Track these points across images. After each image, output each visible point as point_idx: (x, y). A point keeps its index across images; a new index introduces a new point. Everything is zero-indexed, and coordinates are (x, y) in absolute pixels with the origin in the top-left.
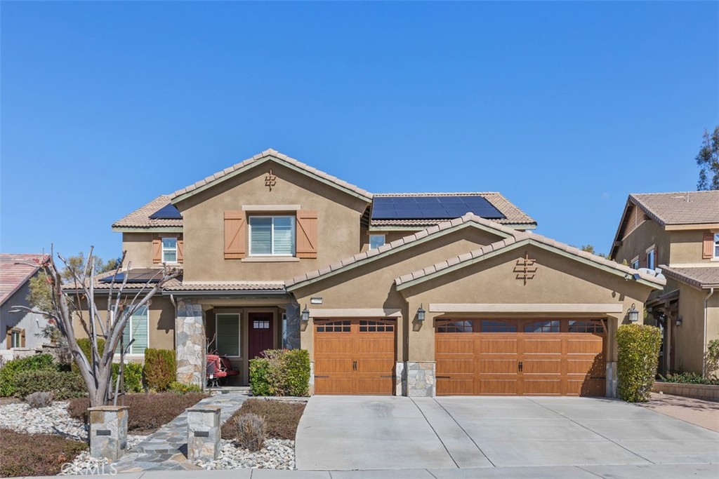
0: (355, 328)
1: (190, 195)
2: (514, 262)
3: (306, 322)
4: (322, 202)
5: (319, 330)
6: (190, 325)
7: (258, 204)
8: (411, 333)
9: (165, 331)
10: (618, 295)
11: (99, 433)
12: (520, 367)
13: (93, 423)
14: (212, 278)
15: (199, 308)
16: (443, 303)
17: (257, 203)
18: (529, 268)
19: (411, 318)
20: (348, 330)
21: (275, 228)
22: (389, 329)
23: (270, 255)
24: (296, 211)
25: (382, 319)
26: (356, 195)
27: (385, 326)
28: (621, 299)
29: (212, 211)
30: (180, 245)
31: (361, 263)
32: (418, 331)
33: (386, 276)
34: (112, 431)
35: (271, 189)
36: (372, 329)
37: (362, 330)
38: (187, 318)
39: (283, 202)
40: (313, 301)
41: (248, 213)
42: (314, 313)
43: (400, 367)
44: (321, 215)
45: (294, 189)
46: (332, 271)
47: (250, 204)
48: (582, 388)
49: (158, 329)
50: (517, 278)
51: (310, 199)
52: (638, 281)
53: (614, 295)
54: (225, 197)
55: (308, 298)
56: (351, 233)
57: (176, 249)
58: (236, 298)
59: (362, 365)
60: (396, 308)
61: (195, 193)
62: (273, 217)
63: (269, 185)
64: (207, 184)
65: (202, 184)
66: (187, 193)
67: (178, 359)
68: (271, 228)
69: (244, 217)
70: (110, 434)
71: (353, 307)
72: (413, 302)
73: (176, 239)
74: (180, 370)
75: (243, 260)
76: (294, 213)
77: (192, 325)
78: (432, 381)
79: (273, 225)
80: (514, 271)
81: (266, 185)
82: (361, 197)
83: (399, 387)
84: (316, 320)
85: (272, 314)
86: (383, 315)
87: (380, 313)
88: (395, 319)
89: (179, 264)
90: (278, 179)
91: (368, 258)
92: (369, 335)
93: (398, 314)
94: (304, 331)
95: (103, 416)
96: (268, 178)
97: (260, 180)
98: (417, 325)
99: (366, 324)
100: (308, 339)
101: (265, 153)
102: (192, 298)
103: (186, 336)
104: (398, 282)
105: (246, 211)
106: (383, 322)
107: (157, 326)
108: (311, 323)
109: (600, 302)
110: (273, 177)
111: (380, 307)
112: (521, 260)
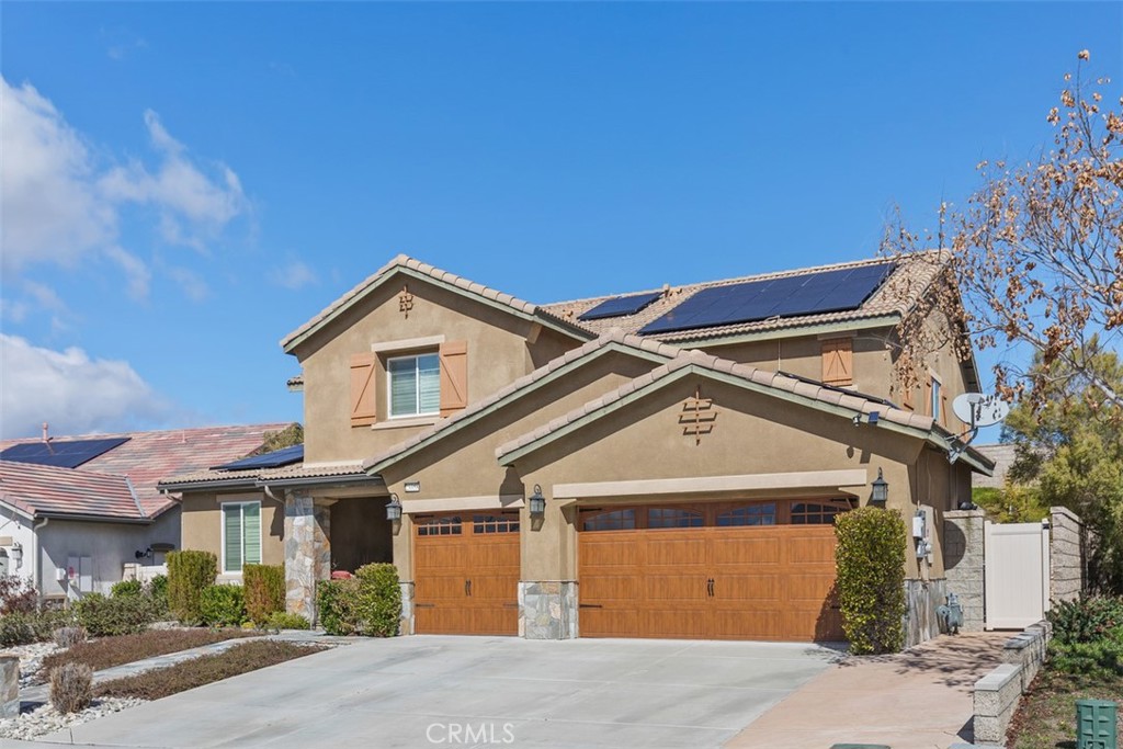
0: (467, 527)
1: (304, 337)
2: (680, 405)
3: (399, 521)
4: (473, 326)
5: (422, 532)
6: (302, 526)
7: (391, 340)
8: (528, 535)
9: (278, 537)
10: (858, 453)
12: (710, 591)
14: (337, 457)
15: (310, 502)
16: (573, 482)
17: (390, 338)
18: (704, 414)
19: (529, 510)
20: (457, 531)
21: (420, 374)
22: (513, 528)
23: (415, 415)
24: (438, 345)
26: (511, 311)
27: (508, 523)
28: (865, 460)
29: (337, 358)
32: (539, 530)
35: (407, 316)
36: (491, 529)
37: (478, 530)
38: (297, 518)
39: (424, 333)
40: (408, 488)
42: (410, 506)
44: (471, 347)
45: (437, 310)
47: (382, 341)
48: (817, 626)
49: (271, 534)
50: (685, 433)
51: (457, 324)
53: (850, 454)
54: (351, 335)
55: (401, 483)
59: (477, 587)
60: (514, 493)
62: (417, 357)
63: (405, 310)
67: (287, 579)
68: (415, 374)
69: (372, 360)
71: (459, 495)
72: (530, 483)
74: (290, 594)
75: (373, 427)
76: (435, 348)
77: (301, 528)
78: (557, 613)
79: (417, 369)
80: (681, 422)
81: (401, 310)
82: (518, 314)
84: (417, 517)
86: (500, 505)
87: (493, 502)
88: (516, 511)
90: (416, 299)
92: (488, 540)
94: (397, 534)
96: (403, 299)
97: (393, 303)
98: (537, 521)
99: (481, 520)
100: (402, 547)
101: (392, 263)
102: (302, 488)
103: (296, 545)
105: (379, 353)
107: (270, 531)
108: (406, 520)
109: (826, 468)
110: (409, 296)
111: (494, 494)
112: (691, 402)
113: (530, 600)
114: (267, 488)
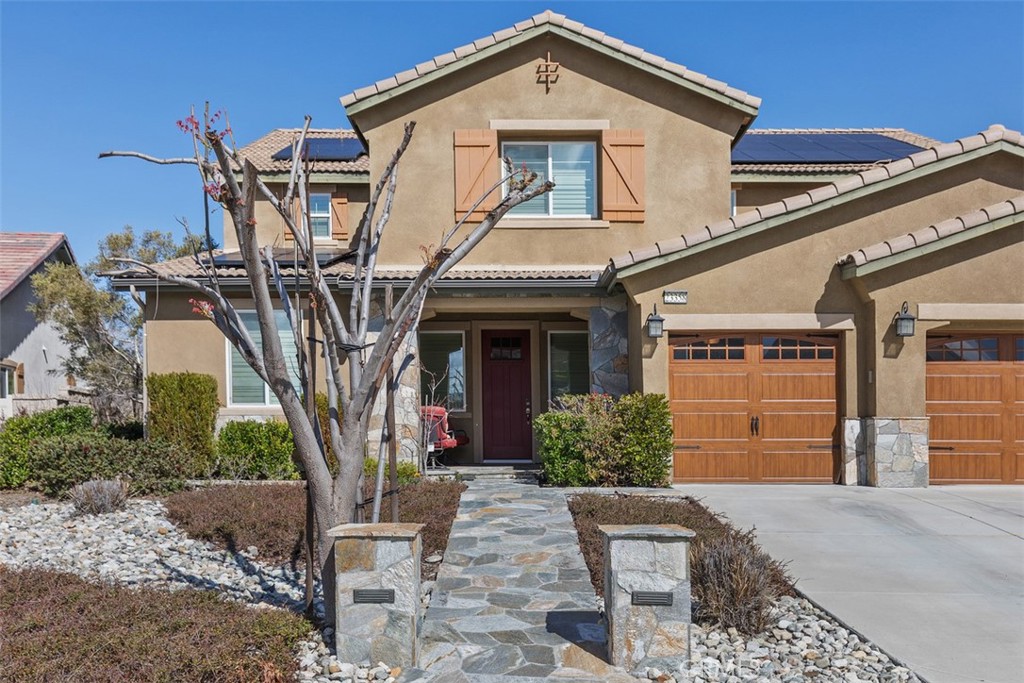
0: (753, 351)
1: (385, 98)
3: (653, 340)
4: (653, 117)
5: (679, 355)
7: (522, 118)
8: (881, 361)
11: (360, 596)
13: (344, 570)
16: (946, 301)
17: (521, 115)
19: (880, 332)
20: (740, 355)
21: (554, 166)
22: (823, 355)
23: (545, 216)
24: (601, 132)
25: (809, 335)
26: (727, 101)
27: (816, 348)
29: (429, 131)
30: (337, 207)
31: (772, 224)
32: (895, 356)
33: (823, 249)
34: (398, 592)
35: (548, 90)
36: (790, 355)
37: (769, 355)
39: (575, 113)
40: (668, 299)
41: (503, 136)
42: (673, 322)
43: (852, 428)
44: (651, 139)
45: (596, 89)
46: (712, 239)
47: (507, 117)
51: (629, 109)
54: (455, 104)
55: (656, 293)
56: (712, 175)
57: (330, 215)
59: (768, 424)
60: (843, 312)
61: (395, 93)
62: (551, 145)
63: (545, 82)
64: (421, 76)
65: (411, 77)
66: (379, 93)
68: (547, 165)
69: (493, 141)
70: (391, 600)
71: (751, 311)
72: (885, 301)
73: (330, 195)
76: (595, 137)
78: (923, 456)
79: (550, 159)
81: (538, 82)
82: (737, 105)
83: (851, 469)
84: (675, 336)
85: (528, 331)
86: (817, 326)
87: (810, 322)
88: (838, 336)
89: (336, 242)
90: (564, 72)
91: (788, 213)
92: (783, 369)
93: (847, 324)
94: (650, 357)
95: (371, 553)
96: (543, 69)
97: (527, 71)
98: (893, 346)
99: (784, 344)
100: (657, 373)
101: (541, 18)
104: (859, 258)
105: (498, 131)
106: (810, 339)
108: (663, 343)
110: (553, 66)
111: (806, 311)
113: (883, 440)
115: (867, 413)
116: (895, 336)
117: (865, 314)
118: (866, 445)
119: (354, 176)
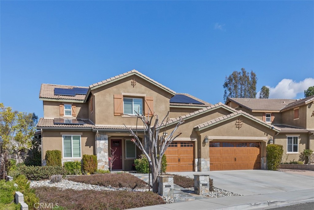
0: (179, 145)
1: (100, 86)
2: (235, 121)
4: (154, 95)
6: (102, 144)
7: (128, 93)
8: (202, 147)
9: (89, 147)
10: (266, 134)
11: (166, 186)
12: (235, 160)
13: (164, 182)
14: (108, 124)
15: (107, 137)
18: (241, 124)
19: (202, 141)
20: (176, 146)
21: (134, 104)
22: (191, 146)
23: (132, 115)
24: (144, 97)
26: (169, 92)
27: (190, 144)
28: (267, 135)
29: (108, 94)
30: (73, 108)
32: (204, 146)
33: (192, 125)
35: (134, 87)
36: (185, 146)
37: (182, 146)
38: (102, 141)
39: (139, 92)
40: (164, 134)
41: (124, 96)
43: (196, 160)
44: (154, 99)
45: (143, 88)
46: (173, 122)
47: (125, 92)
48: (254, 167)
49: (86, 146)
50: (236, 127)
51: (150, 92)
52: (273, 129)
53: (265, 134)
54: (114, 88)
55: (162, 133)
56: (166, 107)
57: (71, 110)
58: (123, 133)
59: (181, 160)
60: (195, 137)
61: (102, 85)
62: (133, 99)
63: (133, 85)
64: (108, 82)
65: (105, 82)
66: (98, 85)
67: (98, 159)
68: (132, 103)
69: (122, 97)
70: (170, 187)
72: (203, 135)
73: (71, 105)
74: (99, 164)
75: (122, 116)
77: (104, 144)
78: (209, 166)
79: (133, 102)
80: (235, 125)
81: (132, 85)
82: (171, 93)
83: (196, 168)
85: (121, 140)
86: (190, 140)
87: (189, 139)
88: (194, 142)
89: (73, 117)
90: (136, 83)
91: (186, 118)
92: (184, 149)
93: (196, 140)
95: (168, 179)
96: (132, 82)
97: (129, 82)
98: (204, 144)
99: (183, 144)
101: (133, 71)
102: (103, 132)
103: (101, 149)
104: (199, 127)
105: (123, 95)
106: (188, 143)
107: (85, 145)
109: (261, 136)
110: (135, 81)
111: (189, 137)
112: (238, 121)
113: (202, 163)
114: (97, 131)
115: (199, 157)
116: (204, 142)
117: (199, 138)
118: (199, 164)
119: (78, 101)
